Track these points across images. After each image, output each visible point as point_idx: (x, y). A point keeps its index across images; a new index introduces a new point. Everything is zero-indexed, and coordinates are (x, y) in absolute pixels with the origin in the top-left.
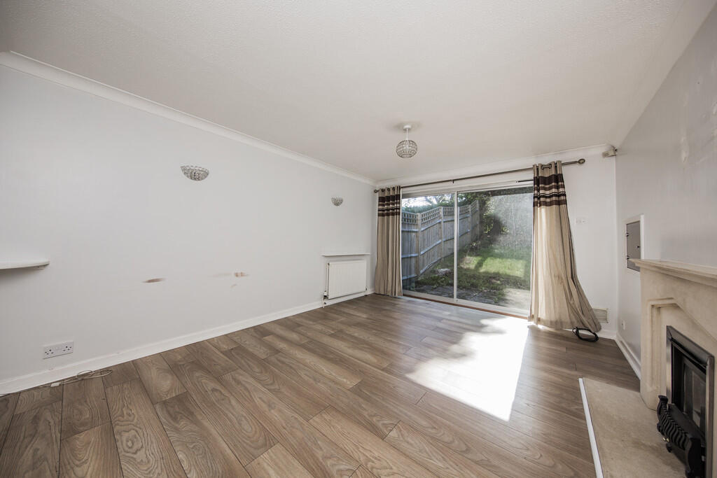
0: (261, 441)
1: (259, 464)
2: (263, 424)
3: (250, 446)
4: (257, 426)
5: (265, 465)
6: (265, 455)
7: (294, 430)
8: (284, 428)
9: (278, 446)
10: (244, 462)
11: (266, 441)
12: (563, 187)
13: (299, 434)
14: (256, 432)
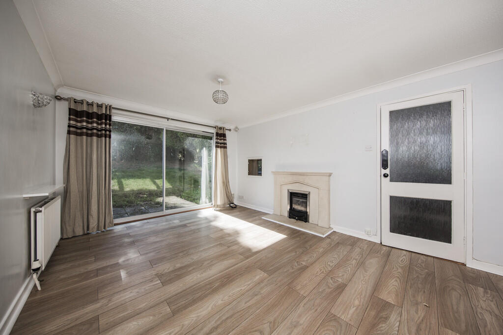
0: (333, 323)
1: (350, 320)
2: (317, 326)
3: (341, 330)
4: (321, 331)
5: (349, 316)
6: (343, 317)
7: (316, 304)
8: (317, 310)
9: (333, 311)
10: (354, 330)
11: (332, 320)
12: (226, 140)
13: (318, 301)
14: (327, 330)
